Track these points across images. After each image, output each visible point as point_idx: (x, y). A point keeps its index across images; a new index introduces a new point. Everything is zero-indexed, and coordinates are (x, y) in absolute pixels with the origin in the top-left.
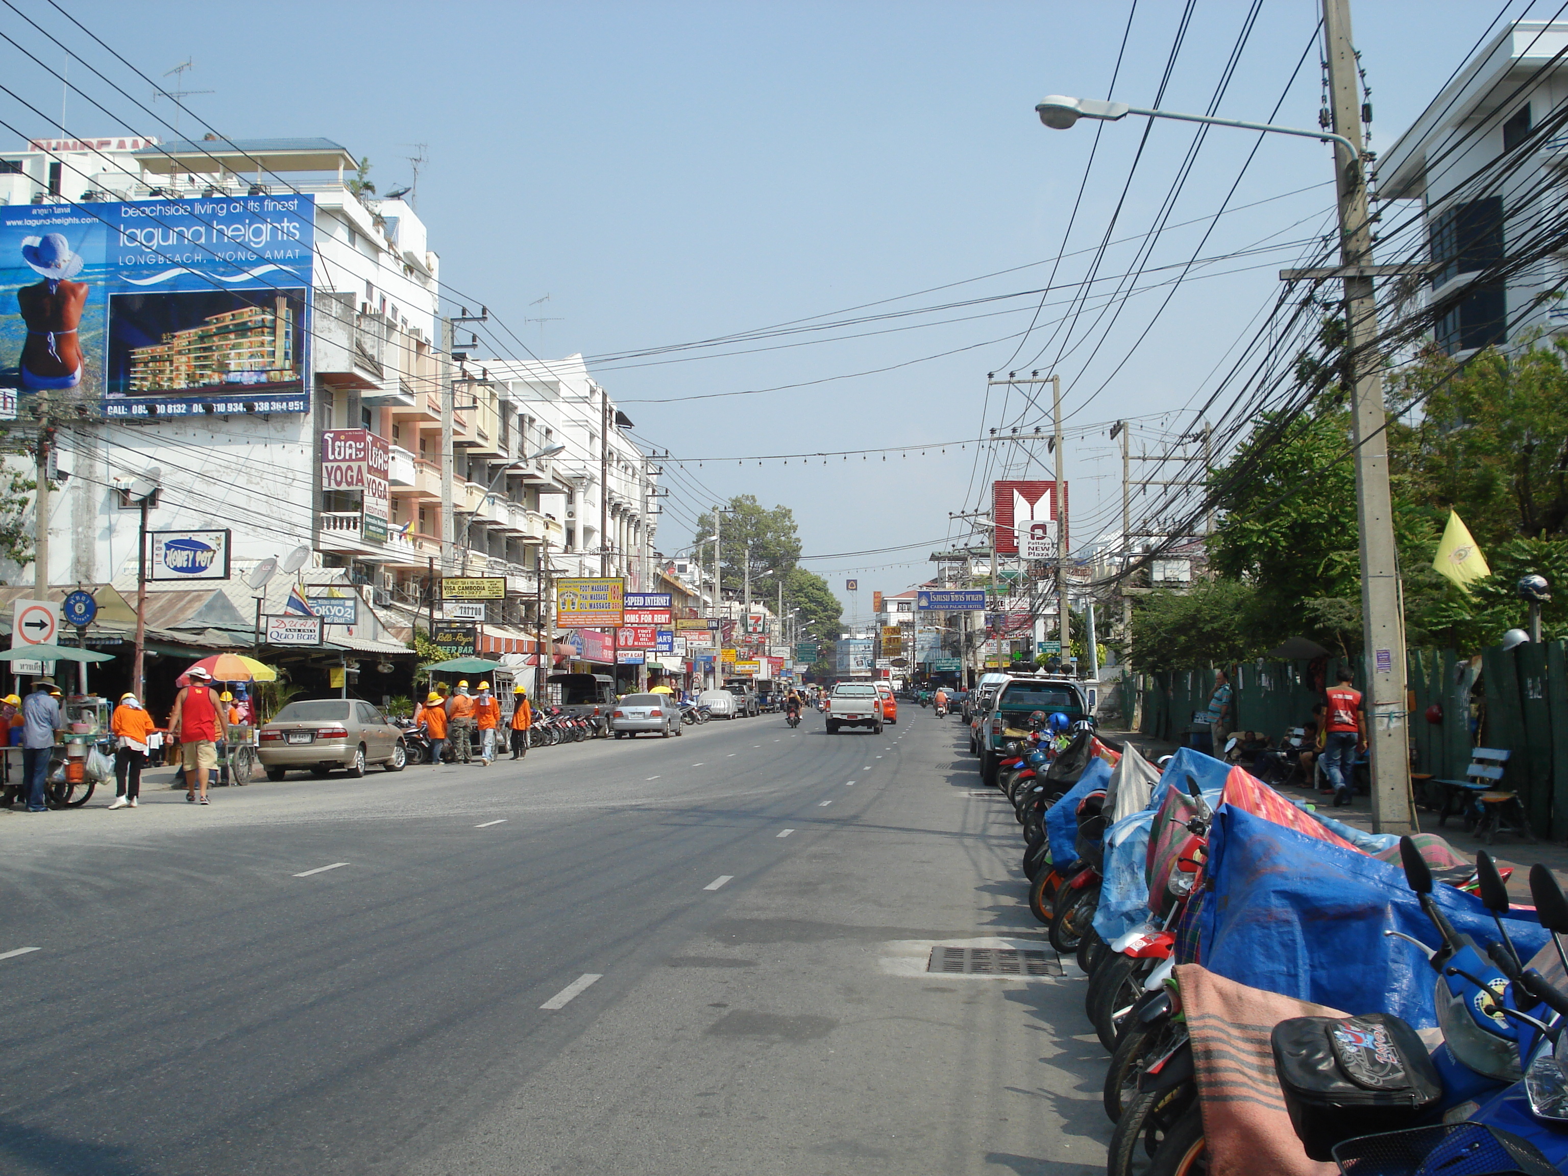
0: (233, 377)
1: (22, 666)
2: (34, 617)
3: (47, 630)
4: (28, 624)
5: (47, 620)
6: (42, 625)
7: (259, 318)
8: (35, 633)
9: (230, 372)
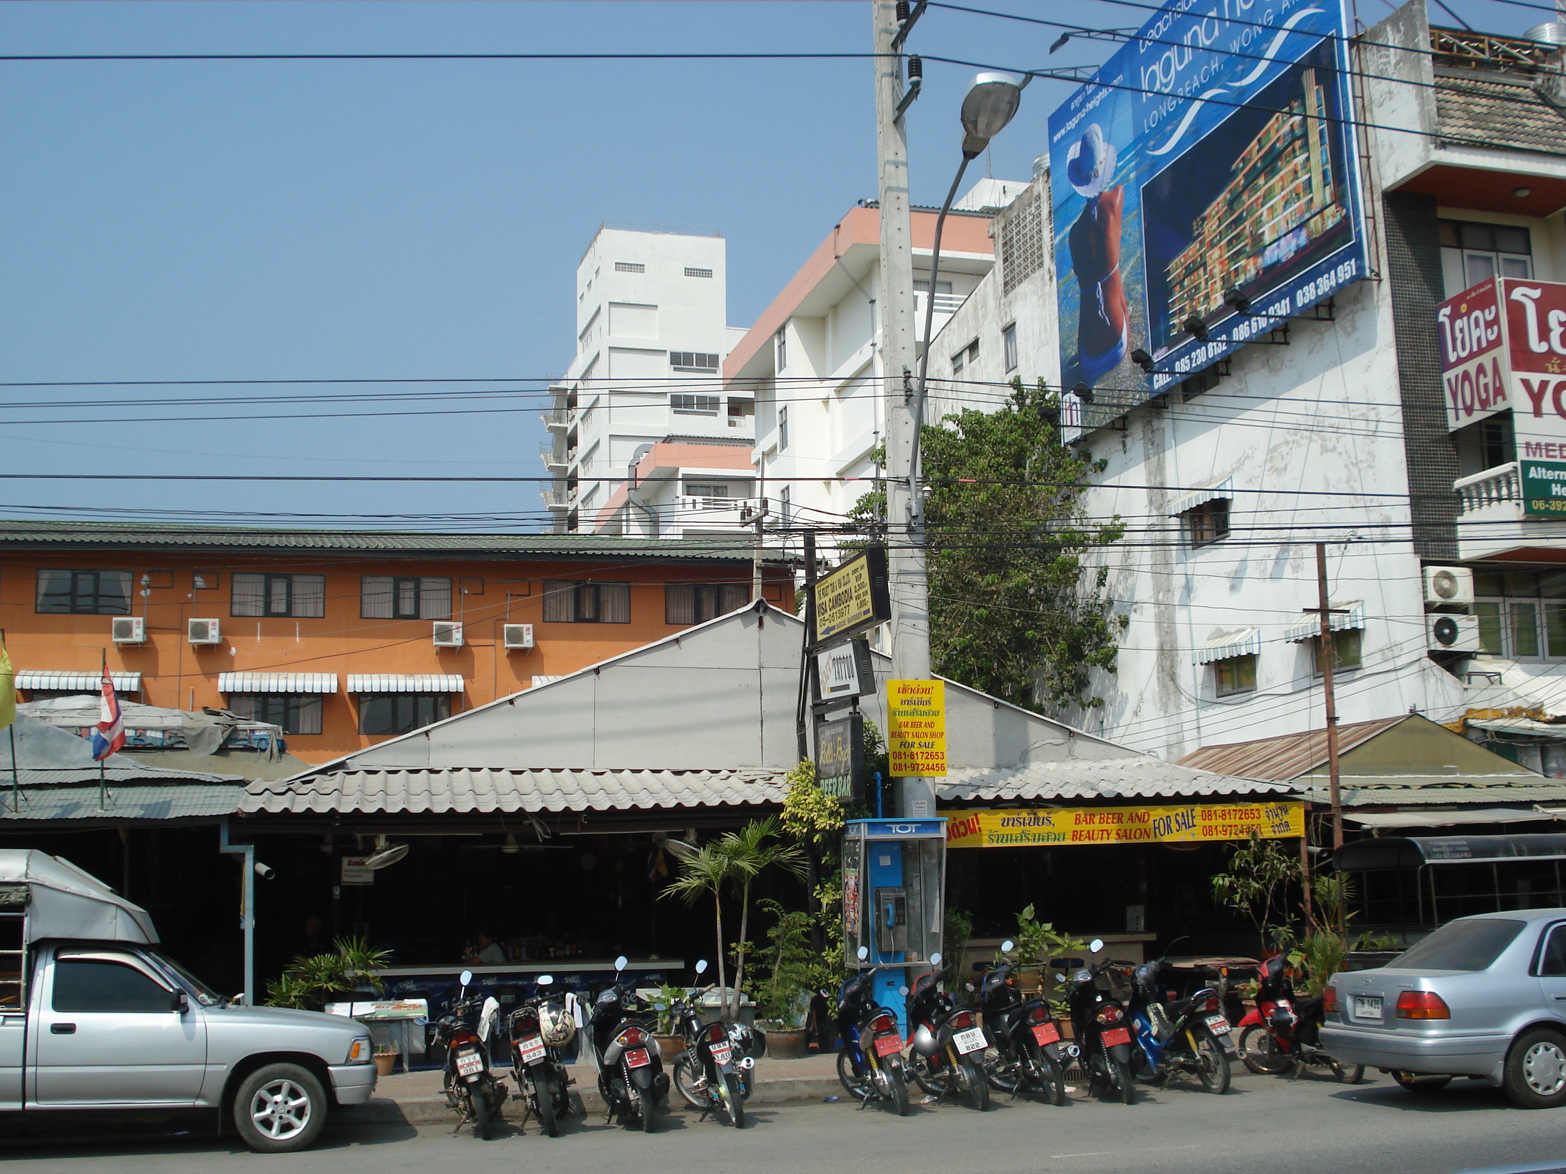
0: (1271, 256)
7: (1287, 128)
9: (1265, 247)
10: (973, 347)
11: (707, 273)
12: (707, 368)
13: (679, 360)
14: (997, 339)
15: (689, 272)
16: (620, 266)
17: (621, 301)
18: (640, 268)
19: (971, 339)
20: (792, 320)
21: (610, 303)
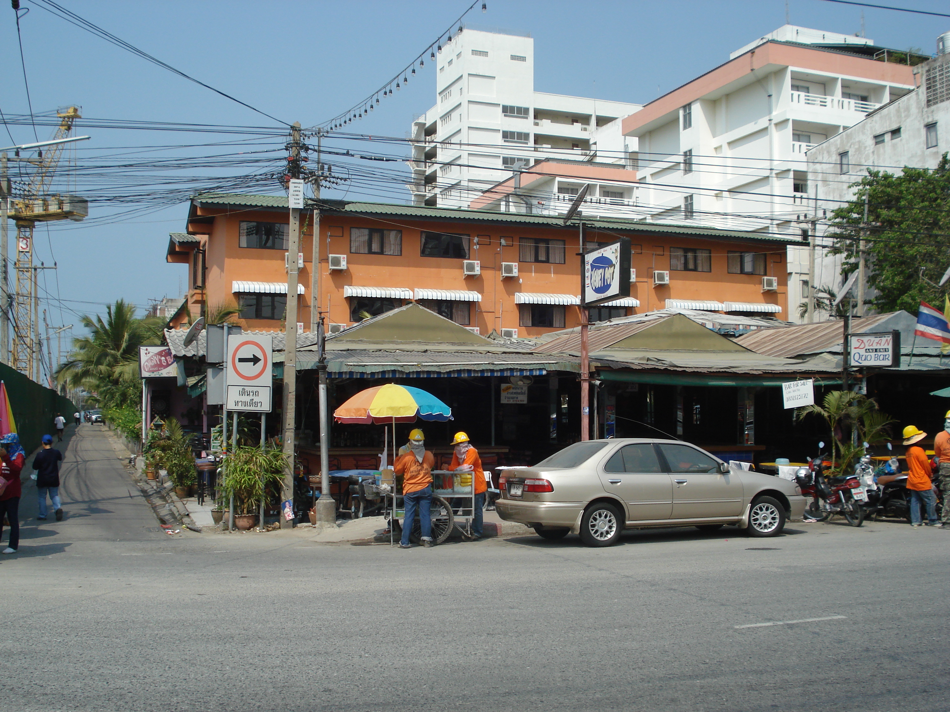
1: (237, 403)
2: (247, 352)
3: (260, 364)
4: (241, 360)
5: (260, 355)
6: (255, 360)
8: (248, 369)
10: (896, 132)
11: (523, 59)
12: (522, 115)
13: (508, 110)
14: (919, 130)
15: (513, 58)
16: (475, 52)
17: (475, 73)
18: (485, 54)
19: (894, 127)
20: (698, 101)
21: (469, 74)
